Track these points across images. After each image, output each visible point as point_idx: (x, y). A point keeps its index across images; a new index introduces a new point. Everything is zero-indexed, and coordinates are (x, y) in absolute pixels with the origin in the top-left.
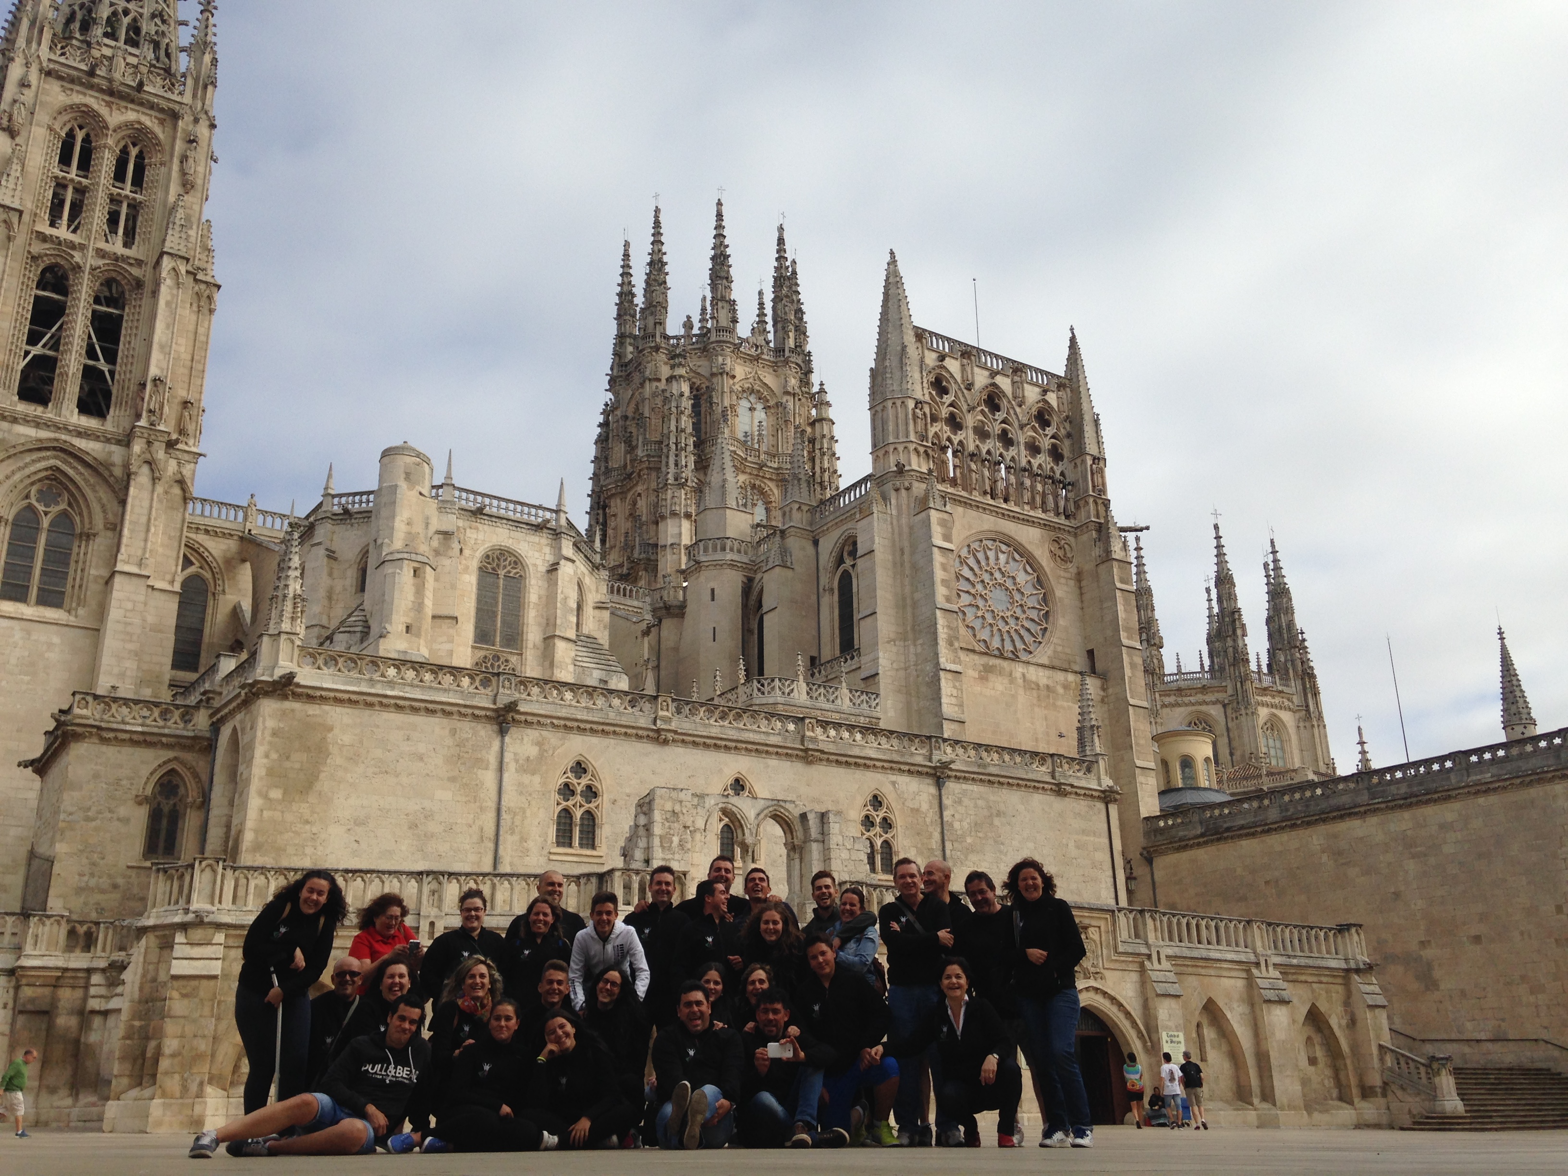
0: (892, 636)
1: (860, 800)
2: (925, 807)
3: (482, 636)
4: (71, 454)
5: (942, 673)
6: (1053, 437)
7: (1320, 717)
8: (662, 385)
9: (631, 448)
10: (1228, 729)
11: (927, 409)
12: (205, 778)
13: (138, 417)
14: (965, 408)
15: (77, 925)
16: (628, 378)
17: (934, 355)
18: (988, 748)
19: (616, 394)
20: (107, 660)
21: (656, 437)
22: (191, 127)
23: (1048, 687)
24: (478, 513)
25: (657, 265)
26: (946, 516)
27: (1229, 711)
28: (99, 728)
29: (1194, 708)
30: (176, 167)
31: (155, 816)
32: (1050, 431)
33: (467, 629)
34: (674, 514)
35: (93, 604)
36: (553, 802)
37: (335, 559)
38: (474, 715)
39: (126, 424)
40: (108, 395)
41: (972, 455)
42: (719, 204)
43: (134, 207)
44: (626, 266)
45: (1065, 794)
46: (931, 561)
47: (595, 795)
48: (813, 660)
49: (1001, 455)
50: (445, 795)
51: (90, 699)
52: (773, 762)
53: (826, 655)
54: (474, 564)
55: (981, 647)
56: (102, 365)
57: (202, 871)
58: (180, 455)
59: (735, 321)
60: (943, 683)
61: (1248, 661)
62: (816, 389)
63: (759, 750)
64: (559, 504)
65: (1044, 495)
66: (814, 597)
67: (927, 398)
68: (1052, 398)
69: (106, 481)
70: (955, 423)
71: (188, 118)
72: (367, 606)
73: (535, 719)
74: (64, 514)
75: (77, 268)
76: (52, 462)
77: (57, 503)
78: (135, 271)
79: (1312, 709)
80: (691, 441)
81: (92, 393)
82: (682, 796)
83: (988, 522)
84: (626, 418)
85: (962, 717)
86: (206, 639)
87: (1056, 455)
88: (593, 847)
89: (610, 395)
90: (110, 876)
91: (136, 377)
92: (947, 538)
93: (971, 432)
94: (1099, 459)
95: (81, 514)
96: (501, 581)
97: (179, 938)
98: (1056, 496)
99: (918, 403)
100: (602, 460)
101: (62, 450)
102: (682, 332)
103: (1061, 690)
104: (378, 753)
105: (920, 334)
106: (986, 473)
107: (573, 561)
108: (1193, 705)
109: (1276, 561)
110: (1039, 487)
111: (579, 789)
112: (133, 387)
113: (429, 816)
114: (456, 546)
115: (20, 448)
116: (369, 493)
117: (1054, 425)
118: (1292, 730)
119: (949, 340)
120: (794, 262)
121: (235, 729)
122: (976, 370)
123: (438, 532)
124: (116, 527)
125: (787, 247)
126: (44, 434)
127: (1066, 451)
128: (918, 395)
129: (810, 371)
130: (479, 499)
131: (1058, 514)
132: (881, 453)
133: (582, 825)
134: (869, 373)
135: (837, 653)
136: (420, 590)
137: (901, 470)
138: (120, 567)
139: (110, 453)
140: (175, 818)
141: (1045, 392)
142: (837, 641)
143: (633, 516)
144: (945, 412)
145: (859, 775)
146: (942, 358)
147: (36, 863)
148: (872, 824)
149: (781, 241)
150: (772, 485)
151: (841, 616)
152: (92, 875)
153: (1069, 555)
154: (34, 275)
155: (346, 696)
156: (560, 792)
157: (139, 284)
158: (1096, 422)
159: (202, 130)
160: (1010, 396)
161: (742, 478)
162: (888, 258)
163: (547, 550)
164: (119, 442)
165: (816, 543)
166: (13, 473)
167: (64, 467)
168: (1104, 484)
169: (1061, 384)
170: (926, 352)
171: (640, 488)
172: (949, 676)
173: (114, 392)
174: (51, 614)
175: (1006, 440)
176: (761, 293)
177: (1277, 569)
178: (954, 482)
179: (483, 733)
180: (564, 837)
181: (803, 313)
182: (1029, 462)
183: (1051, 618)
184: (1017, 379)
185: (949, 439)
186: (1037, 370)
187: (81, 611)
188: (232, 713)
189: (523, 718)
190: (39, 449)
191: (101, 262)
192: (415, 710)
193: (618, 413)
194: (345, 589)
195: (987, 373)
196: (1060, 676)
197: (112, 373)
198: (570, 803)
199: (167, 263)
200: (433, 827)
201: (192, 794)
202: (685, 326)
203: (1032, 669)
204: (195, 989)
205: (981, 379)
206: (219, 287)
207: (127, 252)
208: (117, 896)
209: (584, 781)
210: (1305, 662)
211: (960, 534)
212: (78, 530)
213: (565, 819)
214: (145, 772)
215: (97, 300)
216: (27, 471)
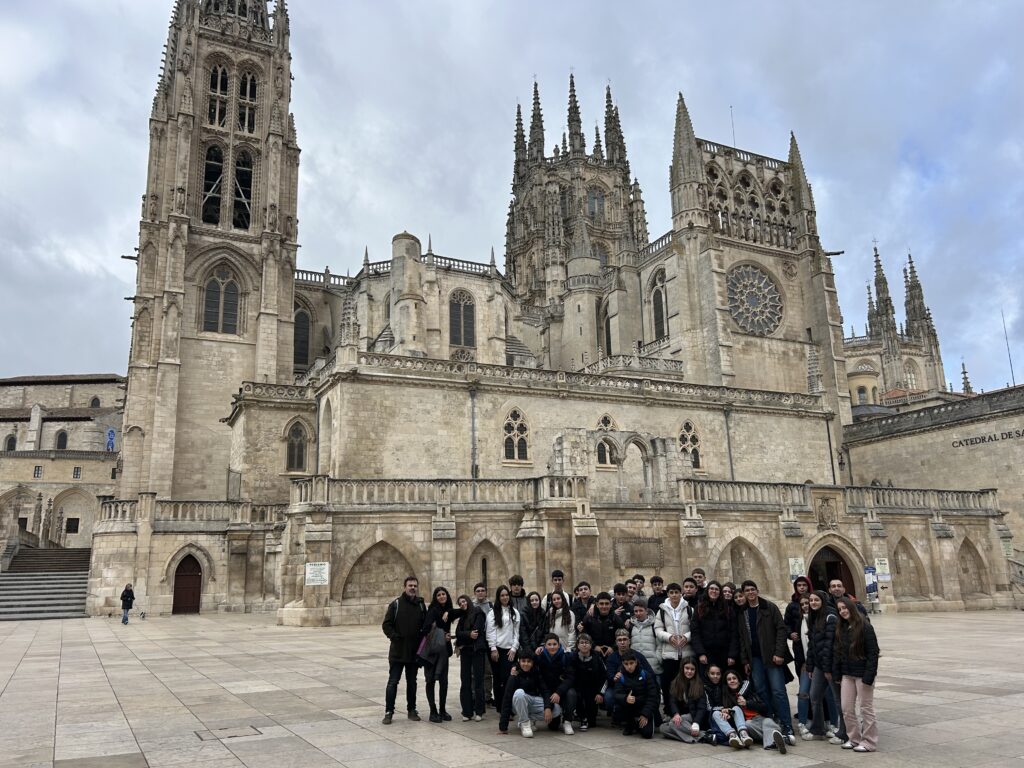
0: (689, 327)
1: (678, 427)
2: (717, 428)
3: (454, 340)
4: (232, 250)
5: (720, 348)
6: (782, 200)
7: (939, 358)
8: (543, 188)
9: (527, 226)
10: (883, 369)
11: (706, 189)
12: (315, 425)
13: (264, 227)
14: (728, 186)
15: (257, 509)
16: (523, 185)
17: (708, 155)
18: (754, 392)
19: (517, 195)
20: (260, 361)
21: (541, 219)
22: (278, 61)
23: (784, 353)
24: (448, 269)
25: (537, 117)
26: (719, 253)
27: (884, 359)
28: (258, 401)
29: (861, 358)
30: (271, 84)
31: (291, 448)
32: (781, 196)
33: (446, 336)
34: (554, 263)
35: (251, 330)
36: (502, 434)
37: (373, 300)
38: (456, 387)
39: (259, 232)
40: (248, 216)
41: (734, 215)
42: (572, 77)
43: (252, 109)
44: (519, 120)
45: (802, 417)
46: (711, 281)
47: (525, 429)
48: (640, 343)
49: (751, 214)
50: (442, 432)
51: (251, 385)
52: (626, 407)
53: (647, 340)
54: (447, 299)
55: (743, 332)
56: (244, 199)
57: (317, 483)
58: (287, 247)
59: (584, 146)
60: (721, 354)
61: (895, 328)
62: (632, 183)
63: (618, 400)
64: (493, 261)
65: (778, 236)
66: (639, 307)
67: (706, 182)
68: (781, 176)
69: (251, 263)
70: (723, 196)
71: (277, 55)
72: (392, 326)
73: (489, 388)
74: (232, 282)
75: (227, 146)
76: (223, 255)
77: (228, 278)
78: (256, 146)
79: (934, 354)
80: (561, 219)
81: (240, 216)
82: (581, 432)
83: (744, 255)
84: (523, 209)
85: (734, 373)
86: (310, 346)
87: (784, 211)
88: (525, 458)
89: (514, 196)
90: (271, 480)
91: (262, 205)
92: (721, 266)
93: (732, 201)
94: (812, 212)
95: (240, 283)
96: (462, 309)
97: (308, 520)
98: (785, 236)
99: (700, 185)
100: (511, 234)
101: (228, 248)
102: (553, 155)
103: (791, 354)
104: (405, 410)
105: (700, 143)
106: (743, 225)
107: (501, 295)
108: (862, 355)
109: (912, 268)
110: (775, 232)
111: (516, 426)
112: (261, 211)
113: (435, 445)
114: (437, 289)
115: (207, 249)
116: (387, 262)
117: (783, 192)
118: (922, 368)
119: (717, 145)
120: (616, 108)
121: (328, 400)
122: (734, 162)
123: (428, 282)
124: (257, 289)
125: (612, 99)
126: (218, 240)
127: (791, 209)
128: (701, 181)
129: (629, 172)
130: (447, 261)
131: (786, 246)
132: (678, 218)
133: (519, 447)
134: (669, 169)
135: (654, 339)
136: (419, 315)
137: (691, 226)
138: (263, 310)
139: (252, 248)
140: (301, 448)
141: (777, 173)
142: (654, 331)
143: (531, 266)
144: (715, 189)
145: (678, 412)
146: (713, 156)
147: (232, 475)
148: (686, 440)
149: (609, 96)
150: (609, 242)
151: (656, 317)
152: (262, 480)
153: (795, 271)
154: (205, 153)
155: (385, 379)
156: (506, 428)
157: (259, 152)
158: (809, 189)
159: (285, 61)
160: (756, 177)
161: (592, 239)
162: (678, 97)
163: (487, 289)
164: (256, 242)
165: (639, 275)
166: (205, 262)
167: (230, 258)
168: (815, 227)
169: (786, 167)
170: (704, 154)
171: (533, 249)
172: (725, 349)
173: (251, 213)
174: (231, 337)
175: (754, 204)
176: (597, 128)
177: (913, 272)
178: (723, 232)
179: (461, 397)
180: (509, 454)
181: (623, 138)
182: (768, 217)
183: (784, 312)
184: (759, 166)
185: (719, 206)
186: (772, 160)
187: (245, 335)
188: (326, 391)
189: (482, 387)
190: (217, 248)
191: (238, 142)
192: (424, 386)
193: (519, 206)
194: (379, 317)
195: (740, 164)
196: (791, 346)
197: (249, 204)
198: (512, 434)
199: (272, 139)
200: (437, 450)
201: (310, 435)
202: (554, 151)
203: (774, 342)
204: (319, 548)
205: (738, 167)
206: (300, 151)
207: (252, 135)
208: (275, 491)
209: (519, 422)
210: (930, 327)
211: (728, 263)
212: (240, 292)
213: (509, 443)
214: (284, 424)
215: (238, 164)
216: (211, 261)
